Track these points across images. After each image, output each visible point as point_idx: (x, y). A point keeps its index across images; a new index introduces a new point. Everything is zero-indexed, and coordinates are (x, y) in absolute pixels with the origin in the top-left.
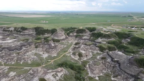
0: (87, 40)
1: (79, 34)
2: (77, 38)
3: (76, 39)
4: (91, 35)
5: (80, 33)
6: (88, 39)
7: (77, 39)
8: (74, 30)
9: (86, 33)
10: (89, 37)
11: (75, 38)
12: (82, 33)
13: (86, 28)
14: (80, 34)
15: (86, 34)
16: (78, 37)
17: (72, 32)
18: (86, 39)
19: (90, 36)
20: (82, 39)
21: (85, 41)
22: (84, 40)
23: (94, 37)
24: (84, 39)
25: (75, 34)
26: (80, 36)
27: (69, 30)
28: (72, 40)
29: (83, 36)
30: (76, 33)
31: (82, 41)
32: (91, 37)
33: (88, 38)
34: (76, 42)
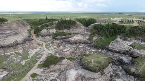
0: (82, 46)
1: (61, 31)
2: (56, 39)
3: (52, 43)
4: (91, 30)
5: (65, 28)
6: (84, 43)
7: (56, 41)
8: (52, 24)
9: (77, 27)
10: (88, 37)
11: (51, 38)
12: (69, 28)
13: (77, 19)
14: (65, 31)
15: (78, 31)
16: (58, 37)
17: (47, 26)
18: (80, 43)
19: (89, 33)
20: (69, 42)
21: (78, 48)
22: (74, 46)
23: (102, 36)
24: (75, 43)
25: (53, 31)
26: (64, 34)
27: (41, 24)
28: (42, 45)
29: (70, 34)
30: (56, 28)
31: (68, 49)
32: (92, 36)
33: (85, 38)
34: (50, 52)
